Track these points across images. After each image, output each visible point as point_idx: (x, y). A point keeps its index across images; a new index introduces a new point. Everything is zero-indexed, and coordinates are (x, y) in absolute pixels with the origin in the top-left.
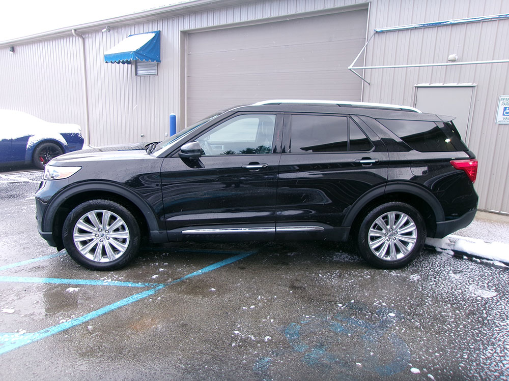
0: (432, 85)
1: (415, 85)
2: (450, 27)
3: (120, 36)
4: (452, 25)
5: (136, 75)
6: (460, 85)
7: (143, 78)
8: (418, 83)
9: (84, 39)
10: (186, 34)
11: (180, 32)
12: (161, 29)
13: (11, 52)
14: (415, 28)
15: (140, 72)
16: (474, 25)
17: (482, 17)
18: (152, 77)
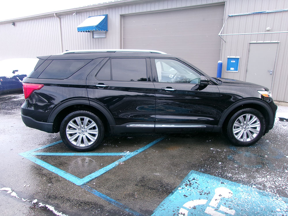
0: (257, 42)
1: (249, 42)
2: (267, 14)
3: (83, 17)
4: (268, 13)
5: (93, 38)
6: (271, 42)
7: (97, 40)
8: (250, 41)
9: (60, 18)
10: (122, 16)
11: (119, 15)
12: (108, 14)
13: (13, 26)
14: (249, 15)
15: (95, 36)
16: (279, 14)
17: (283, 9)
18: (103, 39)
